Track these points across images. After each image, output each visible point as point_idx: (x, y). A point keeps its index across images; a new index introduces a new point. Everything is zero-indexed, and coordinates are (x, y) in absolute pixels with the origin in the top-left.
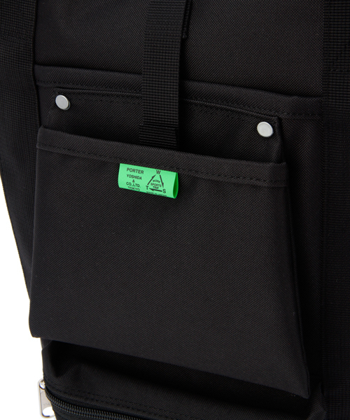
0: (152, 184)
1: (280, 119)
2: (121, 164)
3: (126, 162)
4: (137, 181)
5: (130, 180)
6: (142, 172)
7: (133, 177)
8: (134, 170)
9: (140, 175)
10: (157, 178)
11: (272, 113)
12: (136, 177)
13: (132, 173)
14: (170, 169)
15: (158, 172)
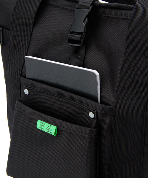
0: (48, 129)
1: (97, 112)
2: (38, 120)
3: (40, 119)
4: (43, 127)
5: (41, 126)
6: (45, 124)
7: (41, 125)
8: (42, 123)
9: (44, 125)
10: (50, 127)
11: (95, 110)
12: (43, 126)
13: (42, 124)
14: (54, 125)
15: (50, 125)
